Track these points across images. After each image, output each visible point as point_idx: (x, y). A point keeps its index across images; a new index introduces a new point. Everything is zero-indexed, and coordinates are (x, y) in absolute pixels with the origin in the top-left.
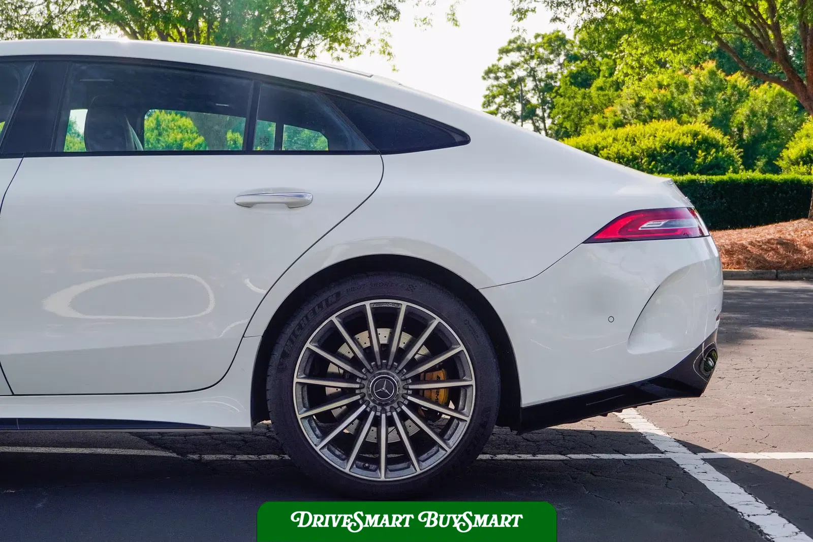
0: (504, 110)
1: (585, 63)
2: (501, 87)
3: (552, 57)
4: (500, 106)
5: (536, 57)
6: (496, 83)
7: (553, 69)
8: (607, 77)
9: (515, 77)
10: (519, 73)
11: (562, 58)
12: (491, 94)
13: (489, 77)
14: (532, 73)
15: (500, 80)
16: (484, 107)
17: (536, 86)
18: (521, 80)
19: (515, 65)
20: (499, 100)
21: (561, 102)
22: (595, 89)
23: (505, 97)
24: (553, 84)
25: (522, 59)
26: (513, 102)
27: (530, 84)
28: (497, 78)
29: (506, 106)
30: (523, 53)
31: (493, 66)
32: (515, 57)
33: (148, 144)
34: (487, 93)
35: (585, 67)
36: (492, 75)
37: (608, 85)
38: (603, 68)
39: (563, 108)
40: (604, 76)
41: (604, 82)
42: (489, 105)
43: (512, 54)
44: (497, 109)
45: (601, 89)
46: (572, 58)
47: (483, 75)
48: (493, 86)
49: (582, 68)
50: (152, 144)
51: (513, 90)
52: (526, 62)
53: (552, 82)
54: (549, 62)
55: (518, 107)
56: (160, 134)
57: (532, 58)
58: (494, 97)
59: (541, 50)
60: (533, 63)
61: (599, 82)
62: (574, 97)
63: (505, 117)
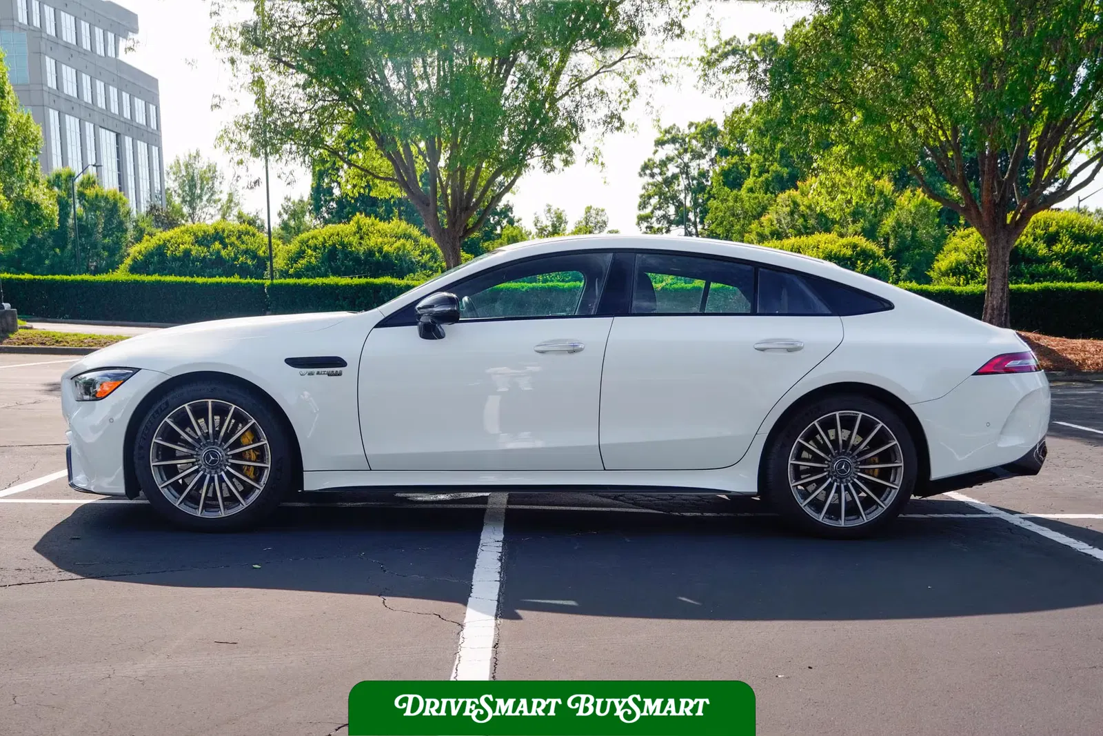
0: (659, 213)
1: (736, 159)
2: (656, 186)
3: (704, 150)
4: (655, 208)
5: (689, 150)
6: (651, 180)
7: (705, 164)
8: (757, 177)
9: (669, 174)
10: (672, 169)
11: (714, 152)
12: (646, 194)
13: (645, 174)
14: (685, 169)
15: (656, 177)
16: (640, 209)
17: (689, 184)
18: (675, 177)
19: (670, 159)
20: (654, 201)
21: (715, 206)
22: (746, 190)
23: (660, 198)
24: (706, 183)
25: (676, 152)
26: (667, 204)
27: (683, 182)
28: (652, 175)
29: (660, 209)
30: (678, 145)
31: (649, 160)
32: (670, 150)
33: (351, 248)
34: (643, 192)
35: (736, 163)
36: (648, 172)
37: (758, 186)
38: (753, 165)
39: (716, 213)
40: (754, 175)
41: (754, 182)
42: (645, 207)
43: (667, 146)
44: (652, 212)
45: (751, 190)
46: (724, 152)
47: (640, 171)
48: (648, 184)
49: (733, 164)
50: (355, 248)
51: (667, 189)
52: (679, 155)
53: (704, 181)
54: (701, 156)
55: (672, 210)
56: (361, 238)
57: (686, 151)
58: (650, 197)
59: (694, 142)
60: (687, 157)
61: (749, 182)
62: (726, 200)
63: (660, 222)
